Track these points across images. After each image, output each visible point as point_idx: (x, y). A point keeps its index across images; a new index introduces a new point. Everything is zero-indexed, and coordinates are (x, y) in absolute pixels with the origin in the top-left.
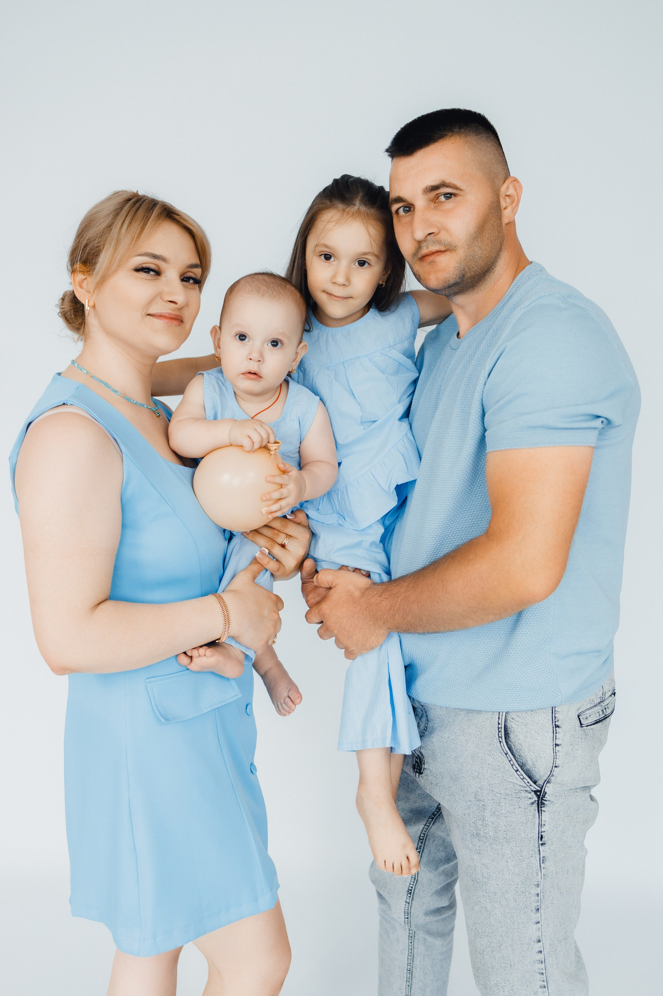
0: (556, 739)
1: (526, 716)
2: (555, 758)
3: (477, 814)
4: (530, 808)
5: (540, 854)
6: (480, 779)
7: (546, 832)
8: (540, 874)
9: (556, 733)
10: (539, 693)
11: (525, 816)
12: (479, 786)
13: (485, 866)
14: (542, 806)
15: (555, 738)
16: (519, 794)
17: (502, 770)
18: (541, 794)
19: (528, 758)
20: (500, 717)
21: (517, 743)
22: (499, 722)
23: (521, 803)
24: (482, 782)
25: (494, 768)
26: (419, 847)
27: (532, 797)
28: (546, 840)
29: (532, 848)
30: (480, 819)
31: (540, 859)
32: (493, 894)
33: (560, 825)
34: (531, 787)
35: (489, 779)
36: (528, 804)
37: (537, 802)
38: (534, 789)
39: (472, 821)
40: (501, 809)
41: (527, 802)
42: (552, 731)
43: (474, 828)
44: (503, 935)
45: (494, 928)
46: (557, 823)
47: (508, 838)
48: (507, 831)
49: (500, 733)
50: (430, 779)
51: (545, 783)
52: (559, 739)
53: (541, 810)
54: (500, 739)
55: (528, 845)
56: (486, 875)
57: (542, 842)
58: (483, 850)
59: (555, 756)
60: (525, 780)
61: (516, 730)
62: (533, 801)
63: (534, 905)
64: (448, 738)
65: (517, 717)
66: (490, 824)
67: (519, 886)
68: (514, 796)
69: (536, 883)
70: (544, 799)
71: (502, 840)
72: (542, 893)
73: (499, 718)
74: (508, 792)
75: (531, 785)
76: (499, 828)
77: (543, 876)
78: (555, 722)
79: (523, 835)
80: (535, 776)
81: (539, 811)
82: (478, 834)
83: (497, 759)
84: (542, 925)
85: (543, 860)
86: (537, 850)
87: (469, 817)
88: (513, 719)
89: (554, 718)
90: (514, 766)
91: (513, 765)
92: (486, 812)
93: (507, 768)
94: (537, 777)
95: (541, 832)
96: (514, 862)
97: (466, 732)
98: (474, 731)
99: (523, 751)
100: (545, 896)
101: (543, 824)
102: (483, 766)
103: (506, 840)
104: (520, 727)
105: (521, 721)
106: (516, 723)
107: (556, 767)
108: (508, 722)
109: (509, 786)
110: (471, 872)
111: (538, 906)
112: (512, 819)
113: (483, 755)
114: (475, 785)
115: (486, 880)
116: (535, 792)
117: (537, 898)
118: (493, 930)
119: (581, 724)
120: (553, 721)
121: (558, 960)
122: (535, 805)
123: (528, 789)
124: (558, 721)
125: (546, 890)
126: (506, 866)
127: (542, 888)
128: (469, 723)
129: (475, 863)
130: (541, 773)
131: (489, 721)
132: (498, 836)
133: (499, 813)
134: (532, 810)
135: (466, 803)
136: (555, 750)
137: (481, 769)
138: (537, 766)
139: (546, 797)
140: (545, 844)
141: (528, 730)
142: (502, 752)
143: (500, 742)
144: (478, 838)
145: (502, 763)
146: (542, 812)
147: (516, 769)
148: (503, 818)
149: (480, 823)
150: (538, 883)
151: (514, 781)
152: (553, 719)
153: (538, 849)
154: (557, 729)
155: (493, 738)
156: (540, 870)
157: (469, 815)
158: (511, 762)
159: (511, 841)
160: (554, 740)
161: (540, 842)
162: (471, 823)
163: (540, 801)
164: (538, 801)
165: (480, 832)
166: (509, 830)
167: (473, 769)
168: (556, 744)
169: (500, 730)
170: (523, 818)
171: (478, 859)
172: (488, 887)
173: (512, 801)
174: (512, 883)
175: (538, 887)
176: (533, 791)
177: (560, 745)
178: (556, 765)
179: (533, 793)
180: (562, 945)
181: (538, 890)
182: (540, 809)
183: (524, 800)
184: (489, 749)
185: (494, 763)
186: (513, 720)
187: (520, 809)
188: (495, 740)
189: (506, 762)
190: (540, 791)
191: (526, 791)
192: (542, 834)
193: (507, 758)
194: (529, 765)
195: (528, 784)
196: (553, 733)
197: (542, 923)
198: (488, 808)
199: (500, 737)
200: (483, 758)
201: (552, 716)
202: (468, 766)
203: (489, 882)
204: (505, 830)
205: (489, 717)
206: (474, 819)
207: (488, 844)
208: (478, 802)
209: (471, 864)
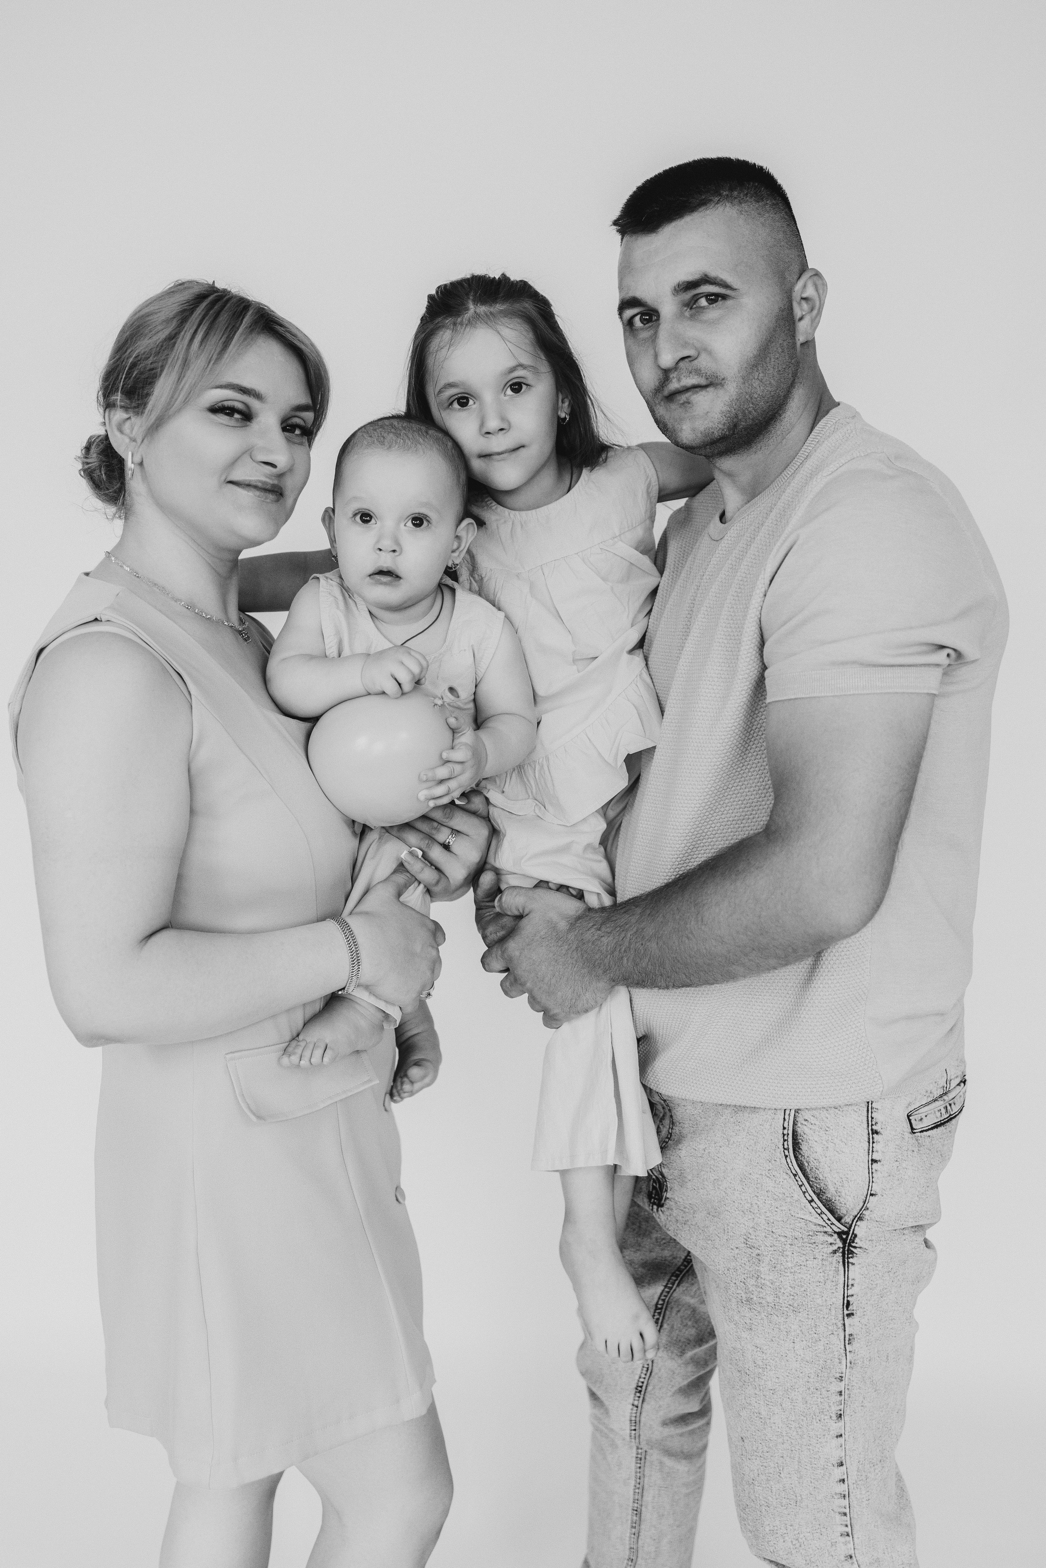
0: (873, 1151)
1: (827, 1115)
2: (871, 1181)
3: (748, 1268)
4: (830, 1259)
5: (845, 1331)
6: (754, 1214)
7: (854, 1296)
8: (844, 1362)
9: (873, 1142)
10: (847, 1079)
11: (823, 1271)
12: (752, 1225)
13: (759, 1349)
14: (850, 1256)
15: (871, 1150)
16: (813, 1238)
17: (789, 1200)
18: (847, 1237)
19: (829, 1181)
20: (787, 1117)
21: (812, 1159)
22: (786, 1126)
23: (818, 1251)
24: (756, 1219)
25: (776, 1197)
26: (656, 1318)
27: (835, 1242)
28: (855, 1308)
29: (834, 1321)
30: (753, 1276)
31: (845, 1338)
32: (771, 1391)
33: (877, 1284)
34: (833, 1227)
35: (768, 1214)
36: (828, 1252)
37: (841, 1250)
38: (837, 1230)
39: (741, 1279)
40: (785, 1260)
41: (826, 1249)
42: (867, 1140)
43: (742, 1290)
44: (785, 1456)
45: (771, 1445)
46: (872, 1282)
47: (795, 1305)
48: (795, 1295)
49: (787, 1143)
50: (674, 1215)
51: (855, 1221)
52: (877, 1151)
53: (848, 1262)
54: (786, 1152)
55: (826, 1317)
56: (761, 1363)
57: (849, 1312)
58: (757, 1324)
59: (871, 1179)
60: (823, 1216)
61: (810, 1138)
62: (835, 1247)
63: (835, 1409)
64: (704, 1151)
65: (813, 1118)
66: (768, 1283)
67: (812, 1380)
68: (806, 1240)
69: (838, 1375)
70: (854, 1245)
71: (787, 1309)
72: (846, 1390)
73: (784, 1119)
74: (797, 1234)
75: (832, 1224)
76: (782, 1291)
77: (848, 1364)
78: (872, 1125)
79: (819, 1301)
80: (840, 1210)
81: (846, 1263)
82: (749, 1300)
83: (781, 1183)
84: (847, 1439)
85: (849, 1340)
86: (840, 1325)
87: (734, 1273)
88: (806, 1120)
89: (870, 1119)
90: (807, 1194)
91: (805, 1192)
92: (763, 1265)
93: (796, 1197)
94: (842, 1211)
95: (847, 1297)
96: (805, 1342)
97: (732, 1142)
98: (745, 1139)
99: (821, 1170)
100: (852, 1396)
101: (850, 1283)
102: (757, 1194)
103: (792, 1308)
104: (817, 1133)
105: (818, 1123)
106: (811, 1126)
107: (872, 1195)
108: (799, 1125)
109: (798, 1225)
110: (738, 1358)
111: (841, 1410)
112: (803, 1276)
113: (758, 1176)
114: (747, 1224)
115: (760, 1370)
116: (840, 1234)
117: (839, 1398)
118: (769, 1447)
119: (912, 1129)
120: (868, 1123)
121: (869, 1493)
122: (839, 1254)
123: (828, 1229)
124: (876, 1123)
125: (852, 1386)
126: (792, 1349)
127: (847, 1383)
128: (738, 1127)
129: (742, 1344)
130: (848, 1204)
131: (768, 1123)
132: (780, 1302)
133: (782, 1267)
134: (834, 1262)
135: (731, 1251)
136: (870, 1169)
137: (756, 1198)
138: (843, 1194)
139: (855, 1241)
140: (853, 1314)
141: (830, 1139)
142: (789, 1172)
143: (786, 1157)
144: (748, 1306)
145: (789, 1189)
146: (850, 1265)
147: (810, 1199)
148: (788, 1274)
149: (753, 1282)
150: (841, 1375)
151: (807, 1217)
152: (868, 1121)
153: (842, 1322)
154: (875, 1136)
155: (775, 1150)
156: (844, 1355)
157: (736, 1270)
158: (803, 1188)
159: (801, 1310)
160: (871, 1153)
161: (846, 1312)
162: (738, 1283)
163: (847, 1248)
164: (844, 1248)
165: (752, 1296)
166: (798, 1293)
167: (743, 1198)
168: (872, 1160)
169: (786, 1138)
170: (819, 1274)
171: (748, 1339)
172: (763, 1381)
173: (803, 1248)
174: (801, 1375)
175: (841, 1380)
176: (835, 1232)
177: (879, 1161)
178: (872, 1192)
179: (836, 1236)
180: (877, 1471)
181: (841, 1386)
182: (846, 1260)
183: (823, 1246)
184: (769, 1168)
185: (776, 1189)
186: (805, 1123)
187: (816, 1261)
188: (779, 1154)
189: (794, 1187)
190: (847, 1233)
191: (826, 1232)
192: (849, 1299)
193: (797, 1181)
194: (831, 1193)
195: (829, 1222)
196: (869, 1143)
197: (847, 1436)
198: (767, 1260)
199: (786, 1149)
200: (759, 1181)
201: (868, 1117)
202: (735, 1193)
203: (765, 1373)
204: (792, 1294)
205: (770, 1117)
206: (743, 1276)
207: (765, 1314)
208: (751, 1250)
209: (739, 1346)
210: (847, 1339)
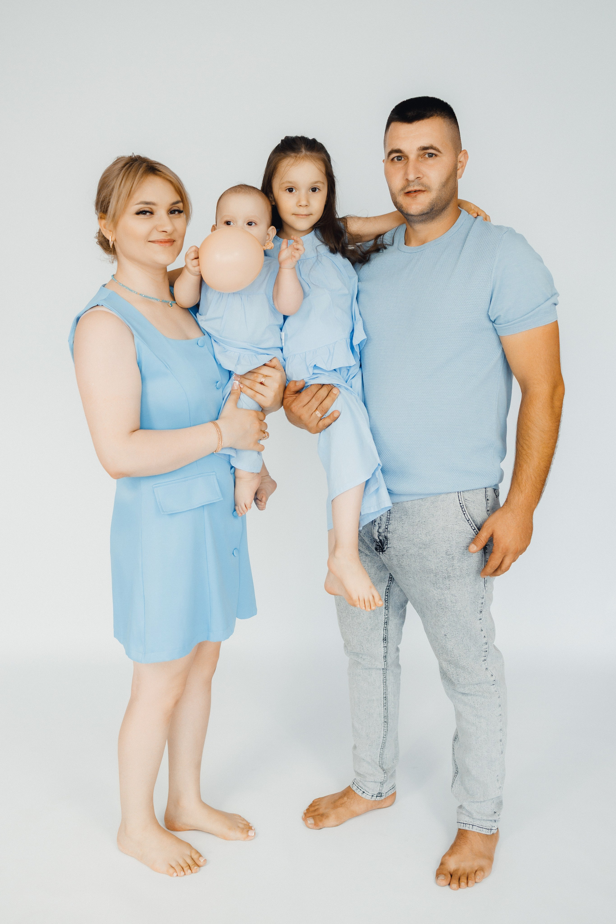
0: (488, 507)
3: (448, 564)
5: (484, 579)
6: (450, 541)
8: (484, 592)
12: (449, 545)
17: (465, 531)
19: (478, 521)
22: (460, 503)
24: (451, 543)
25: (460, 532)
26: (386, 606)
32: (459, 611)
35: (457, 540)
39: (444, 569)
40: (464, 556)
47: (469, 573)
48: (468, 569)
49: (463, 509)
54: (464, 512)
56: (454, 601)
61: (468, 506)
63: (480, 609)
65: (468, 498)
66: (457, 567)
69: (482, 598)
73: (459, 500)
76: (463, 569)
82: (449, 577)
83: (462, 526)
88: (466, 499)
90: (473, 527)
91: (472, 526)
92: (455, 561)
93: (468, 529)
96: (471, 586)
97: (435, 515)
99: (474, 517)
103: (467, 574)
104: (471, 503)
105: (471, 500)
109: (468, 541)
110: (442, 603)
112: (471, 561)
113: (451, 525)
114: (446, 546)
117: (481, 605)
120: (485, 497)
127: (485, 599)
128: (437, 509)
129: (445, 596)
131: (452, 504)
132: (463, 573)
137: (451, 534)
141: (475, 505)
142: (466, 520)
143: (464, 514)
145: (465, 527)
147: (474, 528)
154: (488, 501)
155: (458, 513)
156: (485, 588)
158: (471, 525)
159: (471, 574)
162: (443, 571)
165: (450, 575)
167: (445, 536)
168: (488, 511)
169: (462, 507)
171: (448, 593)
181: (483, 601)
184: (456, 521)
185: (460, 528)
186: (466, 500)
188: (461, 514)
189: (467, 525)
193: (469, 523)
196: (487, 504)
198: (456, 558)
199: (464, 511)
200: (452, 527)
201: (485, 494)
202: (440, 535)
203: (457, 604)
204: (467, 569)
205: (452, 501)
206: (446, 567)
207: (456, 580)
208: (449, 556)
209: (443, 598)
210: (485, 582)
